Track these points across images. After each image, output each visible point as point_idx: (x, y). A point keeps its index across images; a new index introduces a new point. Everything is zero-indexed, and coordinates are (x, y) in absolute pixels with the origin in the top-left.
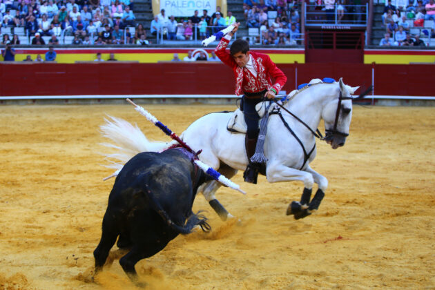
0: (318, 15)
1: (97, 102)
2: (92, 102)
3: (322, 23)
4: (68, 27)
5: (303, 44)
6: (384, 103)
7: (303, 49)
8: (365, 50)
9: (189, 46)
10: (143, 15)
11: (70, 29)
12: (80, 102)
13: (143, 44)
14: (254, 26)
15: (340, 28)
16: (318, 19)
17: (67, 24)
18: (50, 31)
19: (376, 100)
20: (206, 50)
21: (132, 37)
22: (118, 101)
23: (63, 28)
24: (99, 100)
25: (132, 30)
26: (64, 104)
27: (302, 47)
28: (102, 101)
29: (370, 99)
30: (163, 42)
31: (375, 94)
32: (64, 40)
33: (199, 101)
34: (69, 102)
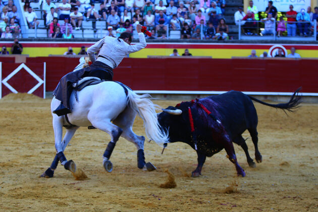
1: (163, 96)
9: (266, 42)
13: (221, 39)
20: (284, 46)
24: (165, 95)
28: (168, 97)
30: (241, 37)
33: (268, 98)
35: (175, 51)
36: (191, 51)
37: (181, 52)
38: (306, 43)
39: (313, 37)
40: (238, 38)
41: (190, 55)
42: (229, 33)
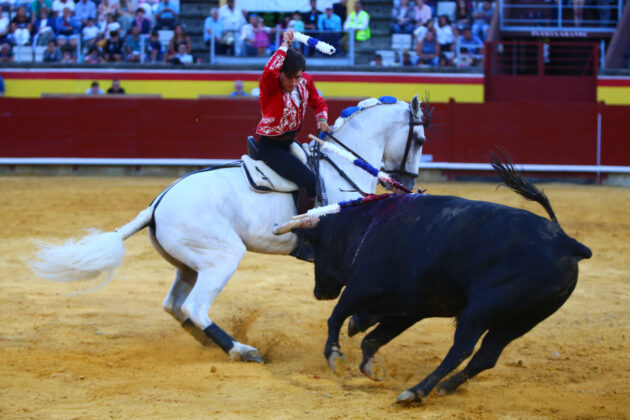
0: (535, 11)
1: (71, 170)
2: (61, 171)
3: (535, 25)
4: (44, 28)
5: (481, 66)
6: (620, 180)
7: (481, 76)
8: (601, 77)
10: (200, 8)
11: (48, 33)
12: (37, 171)
14: (403, 30)
15: (567, 35)
16: (535, 17)
17: (44, 22)
18: (9, 36)
19: (604, 175)
21: (163, 49)
22: (110, 170)
23: (34, 31)
24: (76, 167)
25: (166, 36)
26: (9, 175)
27: (479, 72)
28: (81, 170)
29: (593, 174)
30: (215, 59)
31: (603, 163)
32: (34, 54)
34: (18, 171)
35: (95, 85)
36: (124, 84)
37: (104, 86)
38: (335, 69)
39: (348, 58)
40: (208, 60)
41: (121, 91)
42: (192, 52)
